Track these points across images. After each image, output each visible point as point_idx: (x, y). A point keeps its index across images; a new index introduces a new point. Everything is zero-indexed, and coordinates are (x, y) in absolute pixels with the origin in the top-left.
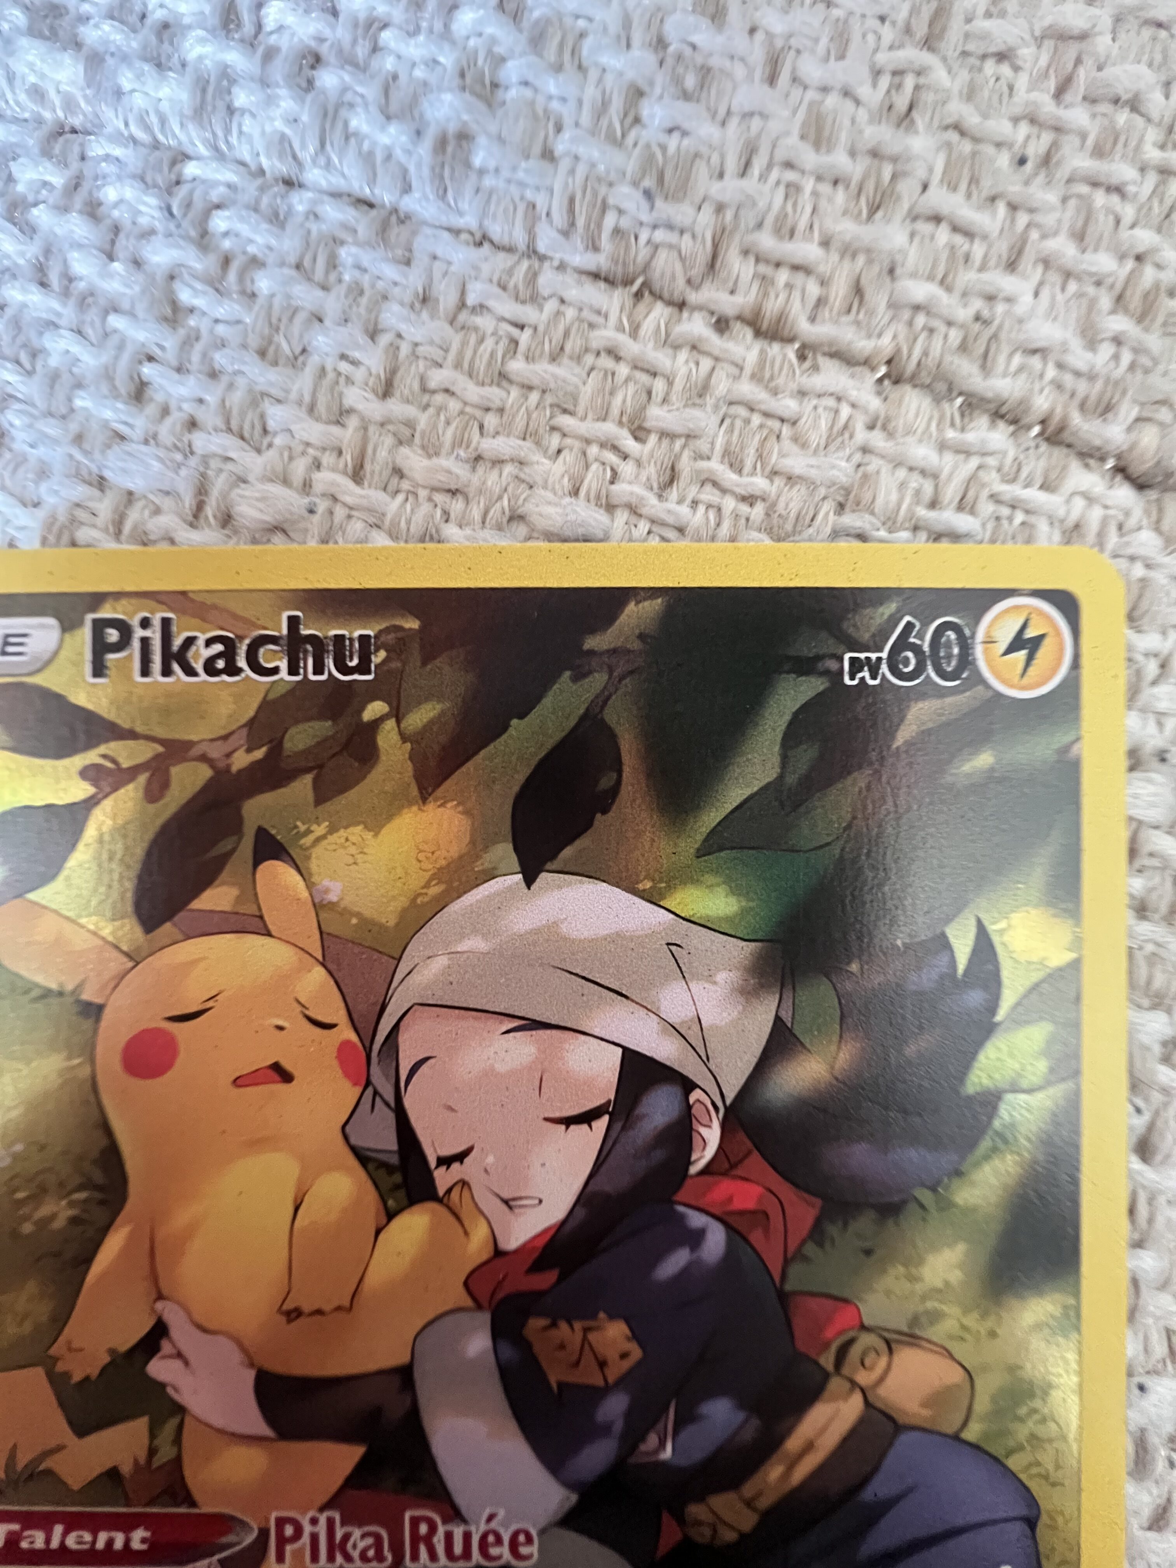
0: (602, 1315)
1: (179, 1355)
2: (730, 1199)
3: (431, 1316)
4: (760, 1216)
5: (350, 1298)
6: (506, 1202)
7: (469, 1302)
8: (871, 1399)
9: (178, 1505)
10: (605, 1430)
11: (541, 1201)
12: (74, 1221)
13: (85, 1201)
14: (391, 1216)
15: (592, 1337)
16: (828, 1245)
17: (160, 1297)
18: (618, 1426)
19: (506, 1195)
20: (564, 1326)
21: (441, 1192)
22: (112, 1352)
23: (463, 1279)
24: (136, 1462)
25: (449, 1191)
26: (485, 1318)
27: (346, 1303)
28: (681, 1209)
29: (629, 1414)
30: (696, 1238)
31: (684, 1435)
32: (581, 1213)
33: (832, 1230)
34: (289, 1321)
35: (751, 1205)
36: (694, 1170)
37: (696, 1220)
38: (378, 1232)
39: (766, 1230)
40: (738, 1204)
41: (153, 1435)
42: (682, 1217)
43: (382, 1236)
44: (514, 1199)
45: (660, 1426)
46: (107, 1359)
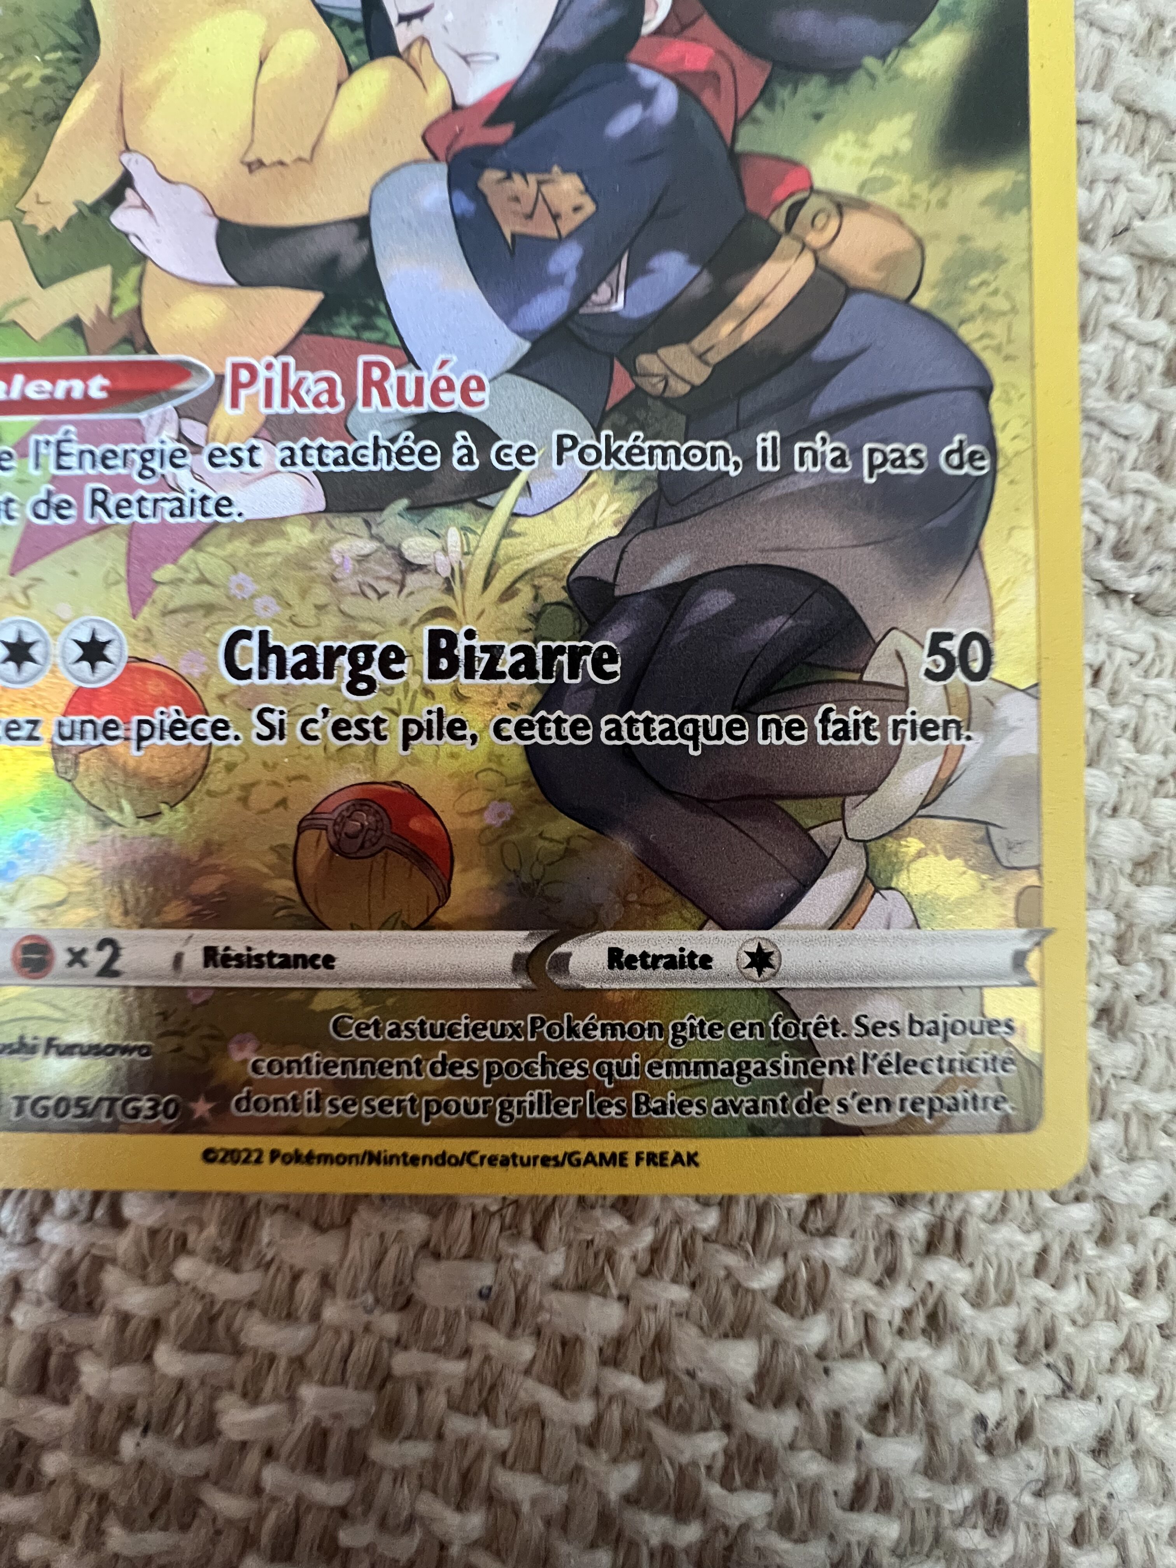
0: (556, 169)
1: (144, 206)
2: (682, 59)
3: (388, 166)
4: (712, 77)
5: (310, 149)
6: (465, 58)
7: (427, 155)
8: (822, 260)
9: (136, 352)
10: (559, 280)
11: (497, 58)
12: (47, 80)
13: (59, 60)
14: (351, 70)
15: (544, 189)
16: (778, 108)
17: (127, 149)
18: (571, 278)
19: (464, 51)
20: (517, 178)
21: (401, 47)
22: (78, 204)
23: (420, 131)
24: (98, 311)
25: (409, 47)
26: (442, 169)
27: (306, 155)
28: (633, 67)
29: (581, 267)
30: (647, 97)
31: (635, 288)
32: (536, 70)
33: (783, 93)
34: (251, 171)
35: (701, 66)
36: (646, 30)
37: (649, 78)
38: (339, 86)
39: (718, 93)
40: (688, 66)
41: (115, 284)
42: (634, 77)
43: (344, 89)
44: (473, 55)
45: (612, 277)
46: (74, 210)
